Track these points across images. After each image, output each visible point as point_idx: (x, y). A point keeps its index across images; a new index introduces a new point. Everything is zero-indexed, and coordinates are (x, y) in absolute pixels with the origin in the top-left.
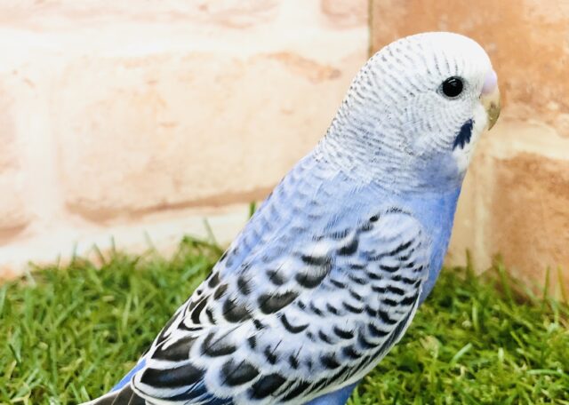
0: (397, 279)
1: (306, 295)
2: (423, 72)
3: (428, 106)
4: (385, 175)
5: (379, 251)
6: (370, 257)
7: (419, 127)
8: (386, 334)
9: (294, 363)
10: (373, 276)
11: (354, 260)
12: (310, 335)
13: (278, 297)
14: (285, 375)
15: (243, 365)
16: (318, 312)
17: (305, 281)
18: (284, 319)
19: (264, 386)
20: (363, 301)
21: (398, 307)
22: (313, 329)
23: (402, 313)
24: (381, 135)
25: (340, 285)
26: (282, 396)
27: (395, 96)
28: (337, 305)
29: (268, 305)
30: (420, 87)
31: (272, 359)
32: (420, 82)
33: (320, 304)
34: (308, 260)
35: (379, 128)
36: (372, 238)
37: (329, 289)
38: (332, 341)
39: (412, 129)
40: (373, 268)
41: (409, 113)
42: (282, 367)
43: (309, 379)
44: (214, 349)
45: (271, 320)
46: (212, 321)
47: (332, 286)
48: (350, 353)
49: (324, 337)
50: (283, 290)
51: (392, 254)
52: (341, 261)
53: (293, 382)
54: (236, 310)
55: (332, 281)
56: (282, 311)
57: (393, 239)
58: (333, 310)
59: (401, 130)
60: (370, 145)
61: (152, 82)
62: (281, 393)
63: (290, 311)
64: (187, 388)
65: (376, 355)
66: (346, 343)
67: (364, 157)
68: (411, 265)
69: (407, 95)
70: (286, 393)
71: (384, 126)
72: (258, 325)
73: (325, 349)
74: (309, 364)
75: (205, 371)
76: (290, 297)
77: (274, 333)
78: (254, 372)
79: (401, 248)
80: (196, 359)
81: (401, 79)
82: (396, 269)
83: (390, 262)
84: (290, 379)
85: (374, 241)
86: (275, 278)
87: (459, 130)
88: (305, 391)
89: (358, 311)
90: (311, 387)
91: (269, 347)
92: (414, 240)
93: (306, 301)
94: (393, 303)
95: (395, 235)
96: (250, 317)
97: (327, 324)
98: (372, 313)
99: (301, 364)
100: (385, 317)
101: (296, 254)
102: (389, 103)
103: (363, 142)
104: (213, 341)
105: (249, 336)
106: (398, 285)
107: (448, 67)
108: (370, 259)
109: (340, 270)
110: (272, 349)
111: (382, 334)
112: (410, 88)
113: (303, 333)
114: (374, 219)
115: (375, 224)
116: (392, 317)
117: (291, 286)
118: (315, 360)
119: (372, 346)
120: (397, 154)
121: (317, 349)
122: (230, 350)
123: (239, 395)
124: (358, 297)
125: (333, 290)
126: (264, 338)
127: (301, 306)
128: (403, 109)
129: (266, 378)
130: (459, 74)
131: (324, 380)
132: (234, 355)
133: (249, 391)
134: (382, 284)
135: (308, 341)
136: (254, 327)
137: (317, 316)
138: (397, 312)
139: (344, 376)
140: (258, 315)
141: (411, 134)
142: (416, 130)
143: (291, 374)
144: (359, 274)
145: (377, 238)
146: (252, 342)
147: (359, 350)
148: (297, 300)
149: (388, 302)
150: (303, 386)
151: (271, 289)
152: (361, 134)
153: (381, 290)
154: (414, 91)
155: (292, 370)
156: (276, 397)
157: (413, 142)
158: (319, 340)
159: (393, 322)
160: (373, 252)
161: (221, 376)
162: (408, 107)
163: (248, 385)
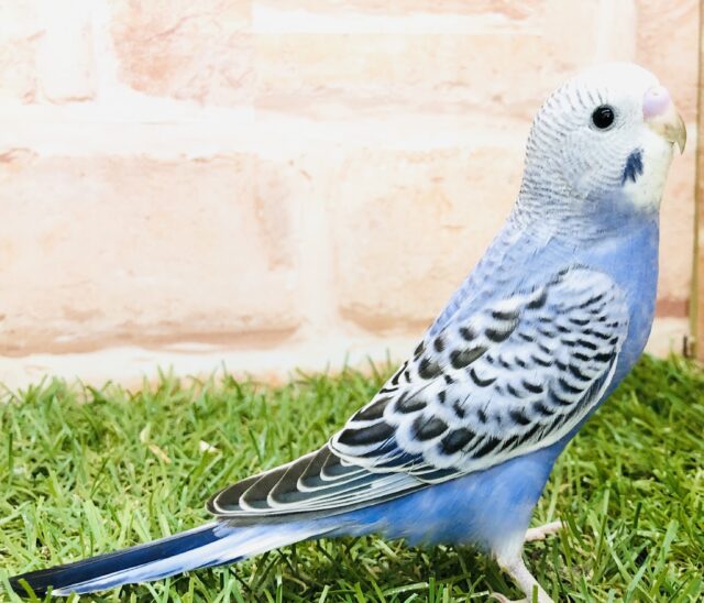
0: (587, 332)
1: (495, 350)
2: (568, 110)
3: (583, 144)
4: (562, 225)
5: (568, 304)
6: (558, 311)
7: (577, 167)
8: (580, 391)
9: (483, 417)
10: (562, 329)
11: (543, 313)
12: (498, 388)
13: (467, 352)
14: (473, 429)
15: (432, 420)
16: (506, 365)
17: (494, 336)
18: (473, 374)
19: (454, 441)
20: (552, 354)
21: (592, 363)
22: (501, 383)
23: (597, 370)
24: (548, 183)
25: (528, 339)
26: (472, 453)
27: (547, 140)
28: (525, 358)
29: (458, 360)
30: (569, 126)
31: (461, 413)
32: (567, 121)
33: (508, 358)
34: (498, 316)
35: (544, 176)
36: (560, 291)
37: (517, 342)
38: (521, 395)
39: (571, 170)
40: (562, 321)
41: (565, 154)
42: (470, 422)
43: (499, 435)
44: (407, 405)
45: (460, 375)
46: (408, 379)
47: (520, 339)
48: (540, 408)
49: (512, 391)
50: (473, 345)
51: (582, 307)
52: (530, 315)
53: (482, 438)
54: (430, 368)
55: (520, 335)
56: (471, 366)
57: (583, 292)
58: (522, 364)
59: (561, 173)
60: (541, 195)
61: (436, 180)
62: (471, 449)
63: (479, 366)
64: (379, 444)
65: (571, 414)
66: (535, 397)
67: (539, 210)
68: (603, 319)
69: (559, 137)
70: (476, 450)
71: (548, 173)
72: (449, 380)
73: (514, 403)
74: (499, 419)
75: (397, 427)
76: (479, 352)
77: (463, 387)
78: (443, 427)
79: (590, 302)
80: (390, 416)
81: (550, 122)
82: (587, 322)
83: (580, 315)
84: (479, 434)
85: (563, 294)
86: (467, 334)
87: (625, 162)
88: (496, 449)
89: (547, 365)
90: (502, 444)
91: (458, 401)
92: (606, 293)
93: (494, 355)
94: (585, 358)
95: (585, 288)
96: (442, 373)
97: (515, 377)
98: (562, 367)
99: (490, 419)
100: (576, 372)
101: (487, 311)
102: (545, 148)
103: (536, 194)
104: (406, 399)
105: (440, 391)
106: (589, 339)
107: (592, 99)
108: (558, 313)
109: (528, 323)
110: (460, 403)
111: (575, 391)
112: (559, 129)
113: (491, 387)
114: (562, 273)
115: (564, 277)
116: (585, 372)
117: (481, 341)
118: (504, 414)
119: (566, 403)
120: (565, 200)
121: (505, 404)
122: (421, 406)
123: (429, 450)
124: (547, 351)
125: (522, 344)
126: (454, 393)
127: (490, 359)
128: (558, 151)
129: (454, 433)
130: (605, 102)
131: (515, 437)
132: (425, 410)
133: (439, 446)
134: (572, 337)
135: (496, 394)
136: (444, 382)
137: (504, 369)
138: (590, 368)
139: (537, 435)
140: (450, 370)
141: (571, 176)
142: (575, 171)
143: (479, 430)
144: (548, 327)
145: (566, 291)
146: (442, 397)
147: (550, 406)
148: (485, 355)
149: (578, 356)
150: (493, 443)
151: (462, 345)
152: (531, 185)
153: (571, 344)
154: (564, 132)
155: (481, 424)
156: (466, 453)
157: (575, 184)
158: (507, 394)
159: (586, 379)
160: (562, 305)
161: (412, 431)
162: (564, 149)
163: (438, 440)
